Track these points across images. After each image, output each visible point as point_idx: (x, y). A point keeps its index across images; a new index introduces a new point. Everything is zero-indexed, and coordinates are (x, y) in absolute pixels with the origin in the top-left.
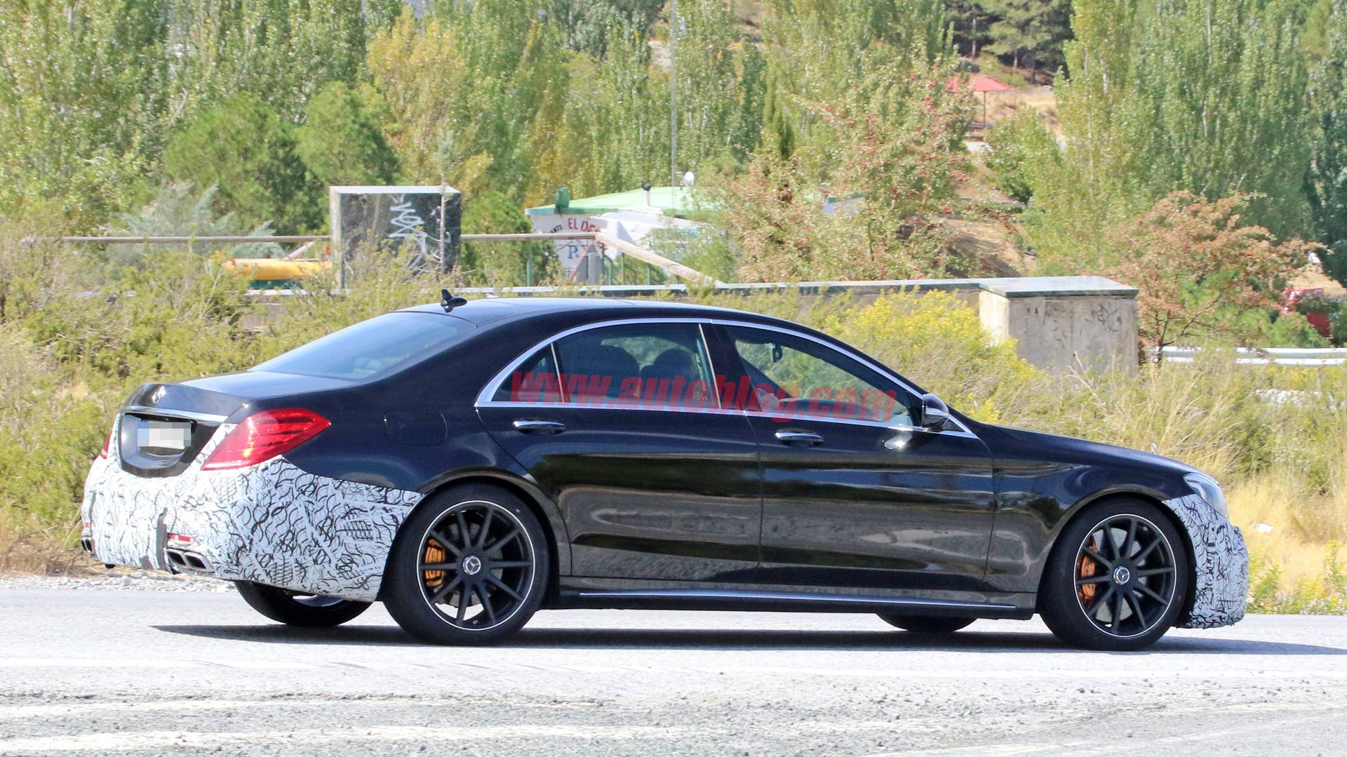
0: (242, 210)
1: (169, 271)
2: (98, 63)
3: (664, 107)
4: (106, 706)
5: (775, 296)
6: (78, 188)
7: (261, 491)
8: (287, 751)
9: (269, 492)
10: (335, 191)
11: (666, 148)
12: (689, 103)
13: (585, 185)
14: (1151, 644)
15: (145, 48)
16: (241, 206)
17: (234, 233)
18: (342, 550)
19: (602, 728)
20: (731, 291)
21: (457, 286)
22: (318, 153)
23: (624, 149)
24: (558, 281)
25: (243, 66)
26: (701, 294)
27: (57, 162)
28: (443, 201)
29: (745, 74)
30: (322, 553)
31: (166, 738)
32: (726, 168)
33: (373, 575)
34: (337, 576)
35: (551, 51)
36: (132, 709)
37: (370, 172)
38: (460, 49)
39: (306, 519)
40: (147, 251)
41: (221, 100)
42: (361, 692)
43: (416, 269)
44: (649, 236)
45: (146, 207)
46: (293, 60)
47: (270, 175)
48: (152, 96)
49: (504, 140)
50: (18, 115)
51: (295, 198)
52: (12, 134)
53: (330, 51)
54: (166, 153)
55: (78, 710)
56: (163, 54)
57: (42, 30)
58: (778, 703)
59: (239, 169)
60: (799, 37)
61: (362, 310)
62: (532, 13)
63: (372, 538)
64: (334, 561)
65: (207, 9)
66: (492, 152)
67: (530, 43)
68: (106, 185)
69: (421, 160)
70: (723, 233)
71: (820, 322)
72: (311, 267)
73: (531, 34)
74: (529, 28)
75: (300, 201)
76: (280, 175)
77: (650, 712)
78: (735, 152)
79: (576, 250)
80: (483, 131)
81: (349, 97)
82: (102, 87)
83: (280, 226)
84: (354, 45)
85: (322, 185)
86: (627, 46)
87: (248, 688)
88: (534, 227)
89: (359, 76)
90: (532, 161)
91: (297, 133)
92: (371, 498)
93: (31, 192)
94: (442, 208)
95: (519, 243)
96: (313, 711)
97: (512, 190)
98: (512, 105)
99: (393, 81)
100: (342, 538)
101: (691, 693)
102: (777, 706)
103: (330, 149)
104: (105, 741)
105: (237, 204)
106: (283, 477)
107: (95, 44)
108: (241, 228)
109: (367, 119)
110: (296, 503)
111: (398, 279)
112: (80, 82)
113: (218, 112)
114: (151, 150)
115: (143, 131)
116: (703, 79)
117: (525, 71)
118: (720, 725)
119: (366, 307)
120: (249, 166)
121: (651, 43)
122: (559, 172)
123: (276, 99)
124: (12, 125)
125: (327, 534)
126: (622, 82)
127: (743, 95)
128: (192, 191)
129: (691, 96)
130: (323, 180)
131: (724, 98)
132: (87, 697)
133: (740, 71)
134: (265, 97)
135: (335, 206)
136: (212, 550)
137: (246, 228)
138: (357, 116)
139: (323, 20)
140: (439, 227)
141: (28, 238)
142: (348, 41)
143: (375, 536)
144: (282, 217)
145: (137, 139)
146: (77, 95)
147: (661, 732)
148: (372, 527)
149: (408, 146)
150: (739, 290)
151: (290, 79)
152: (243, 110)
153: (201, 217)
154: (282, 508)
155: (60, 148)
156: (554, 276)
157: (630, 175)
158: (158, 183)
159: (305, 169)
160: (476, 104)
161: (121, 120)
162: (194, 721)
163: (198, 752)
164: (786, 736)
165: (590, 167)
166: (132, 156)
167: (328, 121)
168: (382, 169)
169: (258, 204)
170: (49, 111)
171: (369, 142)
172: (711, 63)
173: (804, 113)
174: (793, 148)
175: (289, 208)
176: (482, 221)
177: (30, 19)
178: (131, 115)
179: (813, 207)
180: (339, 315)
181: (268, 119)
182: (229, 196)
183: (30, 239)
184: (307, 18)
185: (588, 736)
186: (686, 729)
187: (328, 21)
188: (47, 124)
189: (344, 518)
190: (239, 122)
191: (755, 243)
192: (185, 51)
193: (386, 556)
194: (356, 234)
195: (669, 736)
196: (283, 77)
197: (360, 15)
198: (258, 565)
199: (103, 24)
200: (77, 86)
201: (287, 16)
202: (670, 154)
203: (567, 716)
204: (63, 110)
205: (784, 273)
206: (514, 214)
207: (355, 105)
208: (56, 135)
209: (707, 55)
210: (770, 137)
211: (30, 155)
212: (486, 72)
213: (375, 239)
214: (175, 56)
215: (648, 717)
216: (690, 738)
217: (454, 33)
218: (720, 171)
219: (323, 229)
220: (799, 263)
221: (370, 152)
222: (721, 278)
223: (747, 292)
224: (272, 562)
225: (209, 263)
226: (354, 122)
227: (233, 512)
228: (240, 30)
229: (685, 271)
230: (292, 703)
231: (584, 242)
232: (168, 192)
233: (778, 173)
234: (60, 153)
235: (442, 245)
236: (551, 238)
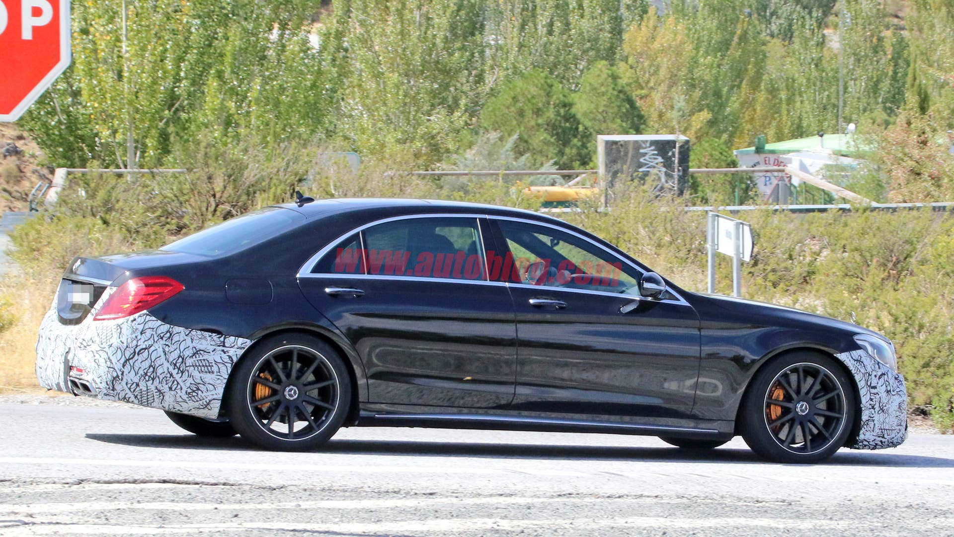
0: (534, 152)
1: (486, 195)
2: (437, 49)
3: (834, 77)
4: (444, 500)
5: (915, 213)
6: (422, 137)
7: (130, 336)
8: (569, 534)
9: (136, 337)
10: (601, 139)
11: (834, 106)
12: (852, 74)
13: (776, 133)
14: (829, 458)
15: (470, 38)
16: (534, 149)
17: (530, 168)
18: (190, 380)
19: (791, 521)
20: (883, 209)
21: (687, 206)
22: (588, 111)
23: (805, 107)
24: (758, 202)
25: (537, 50)
26: (861, 211)
27: (408, 119)
28: (677, 145)
29: (894, 52)
30: (175, 382)
31: (486, 523)
32: (879, 120)
33: (214, 399)
34: (187, 399)
35: (753, 38)
36: (462, 502)
37: (624, 124)
38: (689, 37)
39: (163, 357)
40: (470, 181)
41: (521, 74)
42: (621, 493)
43: (658, 193)
44: (822, 169)
45: (468, 151)
46: (572, 46)
47: (554, 127)
48: (474, 72)
49: (720, 101)
50: (382, 86)
51: (572, 143)
52: (378, 99)
53: (597, 40)
54: (483, 113)
55: (424, 503)
56: (482, 42)
57: (399, 26)
58: (918, 505)
59: (533, 123)
60: (932, 27)
61: (620, 223)
62: (741, 11)
63: (213, 372)
64: (184, 389)
65: (512, 10)
66: (711, 110)
67: (739, 32)
68: (441, 135)
69: (661, 116)
70: (876, 167)
71: (947, 231)
72: (584, 192)
73: (739, 26)
74: (738, 21)
75: (575, 145)
76: (561, 127)
77: (825, 510)
78: (885, 109)
79: (770, 179)
80: (705, 95)
81: (610, 72)
82: (440, 66)
83: (561, 163)
84: (614, 35)
85: (591, 134)
86: (808, 33)
87: (541, 489)
88: (740, 163)
89: (618, 56)
90: (739, 116)
91: (574, 97)
92: (213, 343)
93: (390, 139)
94: (677, 151)
95: (730, 175)
96: (587, 506)
97: (725, 136)
98: (725, 76)
99: (641, 60)
100: (190, 372)
101: (855, 497)
102: (917, 507)
103: (597, 108)
104: (443, 525)
105: (531, 147)
106: (147, 326)
107: (434, 36)
108: (534, 165)
109: (623, 87)
110: (156, 346)
111: (645, 200)
112: (424, 63)
113: (519, 83)
114: (472, 112)
115: (467, 97)
116: (863, 57)
117: (735, 52)
118: (875, 520)
119: (622, 220)
120: (540, 121)
121: (826, 32)
122: (757, 124)
123: (559, 74)
124: (377, 93)
125: (179, 369)
126: (804, 59)
127: (891, 68)
128: (501, 139)
129: (853, 69)
130: (591, 130)
131: (878, 70)
132: (431, 494)
133: (889, 50)
134: (551, 72)
135: (601, 149)
136: (96, 379)
137: (538, 165)
138: (616, 85)
139: (593, 18)
140: (674, 164)
141: (390, 172)
142: (611, 32)
143: (215, 371)
144: (563, 156)
145: (463, 102)
146: (422, 72)
147: (833, 524)
148: (213, 364)
149: (651, 106)
150: (889, 208)
151: (569, 59)
152: (536, 82)
153: (507, 158)
154: (145, 349)
155: (410, 109)
156: (755, 198)
157: (809, 126)
158: (477, 133)
159: (578, 123)
160: (700, 76)
161: (452, 89)
162: (505, 512)
163: (508, 534)
164: (924, 528)
165: (781, 119)
166: (459, 114)
167: (595, 89)
168: (633, 122)
169: (546, 147)
170: (403, 84)
171: (624, 103)
172: (868, 45)
173: (936, 81)
174: (928, 107)
175: (567, 150)
176: (703, 159)
177: (391, 19)
178: (459, 85)
179: (943, 149)
180: (603, 226)
181: (554, 88)
182: (526, 142)
183: (390, 173)
184: (582, 16)
185: (781, 526)
186: (851, 522)
187: (596, 18)
188: (401, 93)
189: (192, 357)
190: (534, 90)
191: (900, 175)
192: (496, 40)
193: (224, 386)
194: (616, 169)
195: (839, 527)
196: (565, 58)
197: (619, 13)
198: (128, 391)
199: (441, 22)
200: (423, 66)
201: (567, 15)
202: (838, 111)
203: (766, 511)
204: (412, 83)
205: (921, 196)
206: (725, 154)
207: (615, 77)
208: (408, 100)
209: (865, 40)
210: (912, 99)
211: (390, 114)
212: (707, 53)
213: (629, 172)
214: (490, 44)
215: (824, 513)
216: (854, 529)
217: (685, 26)
218: (874, 123)
219: (591, 165)
220: (932, 189)
221: (624, 110)
222: (874, 200)
223: (894, 210)
224: (138, 389)
225: (513, 190)
226: (614, 89)
227: (110, 352)
228: (535, 25)
229: (849, 195)
230: (572, 500)
231: (776, 174)
232: (485, 139)
233: (917, 124)
234: (409, 112)
235: (676, 177)
236: (754, 171)
